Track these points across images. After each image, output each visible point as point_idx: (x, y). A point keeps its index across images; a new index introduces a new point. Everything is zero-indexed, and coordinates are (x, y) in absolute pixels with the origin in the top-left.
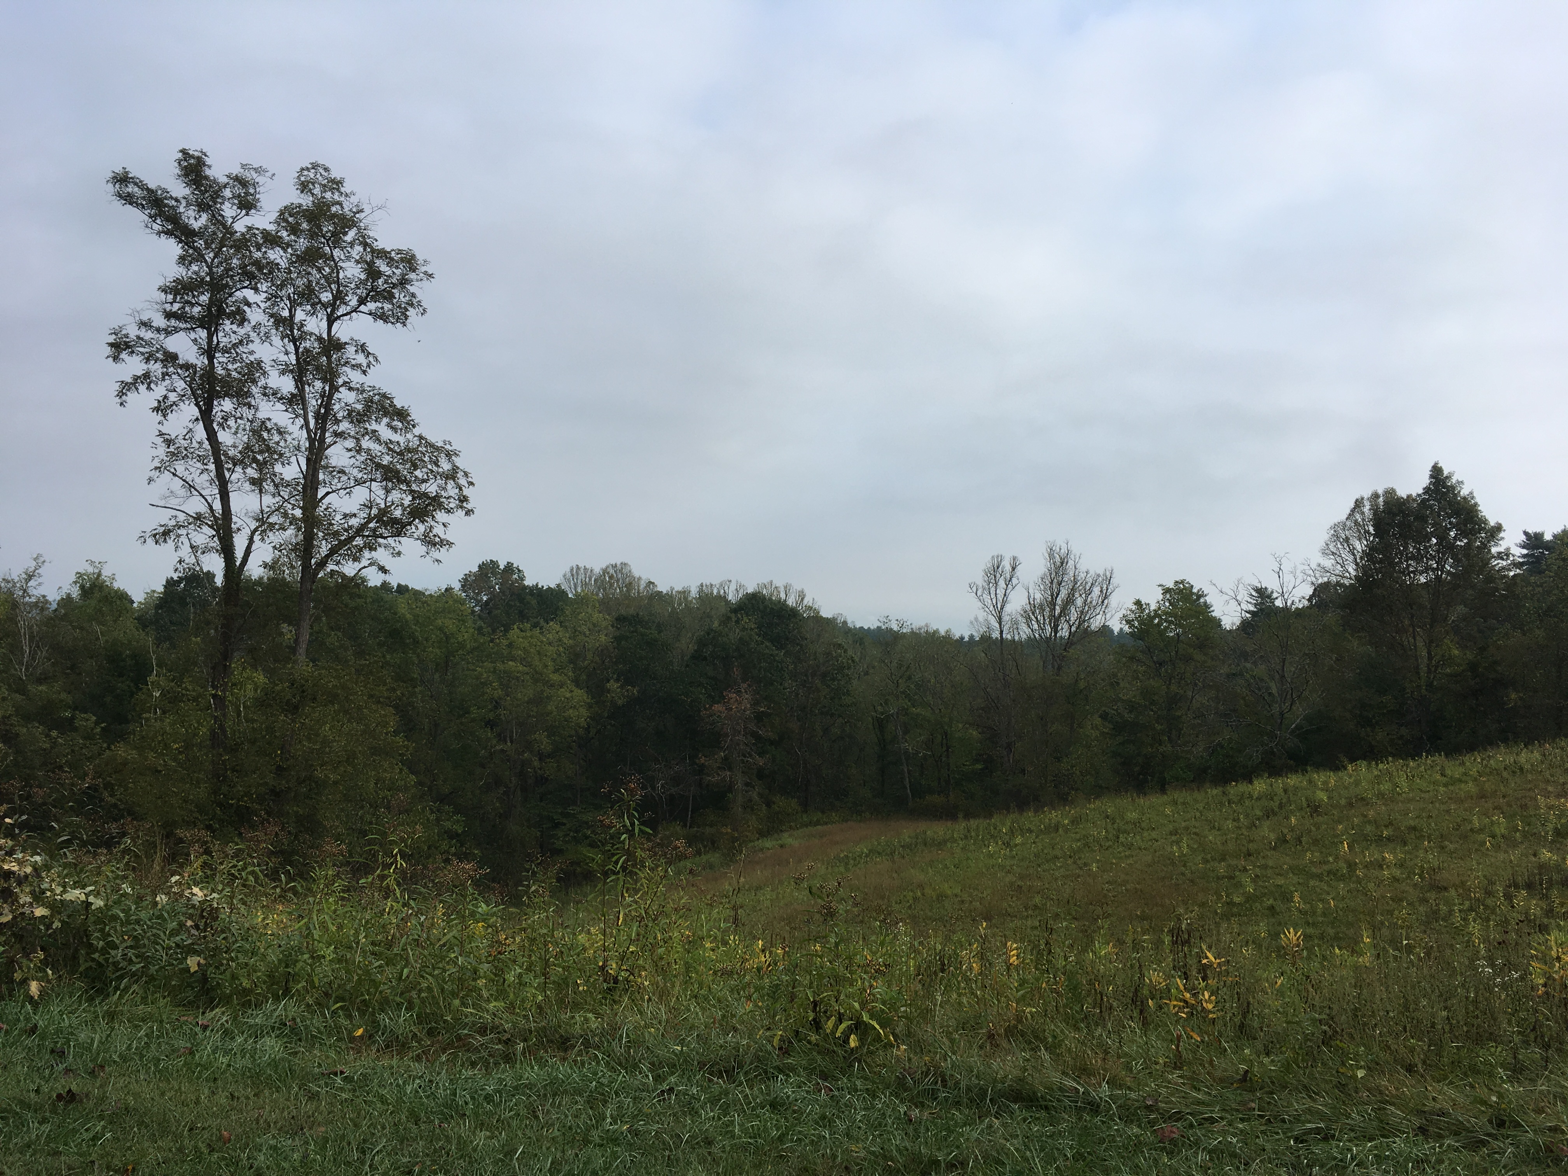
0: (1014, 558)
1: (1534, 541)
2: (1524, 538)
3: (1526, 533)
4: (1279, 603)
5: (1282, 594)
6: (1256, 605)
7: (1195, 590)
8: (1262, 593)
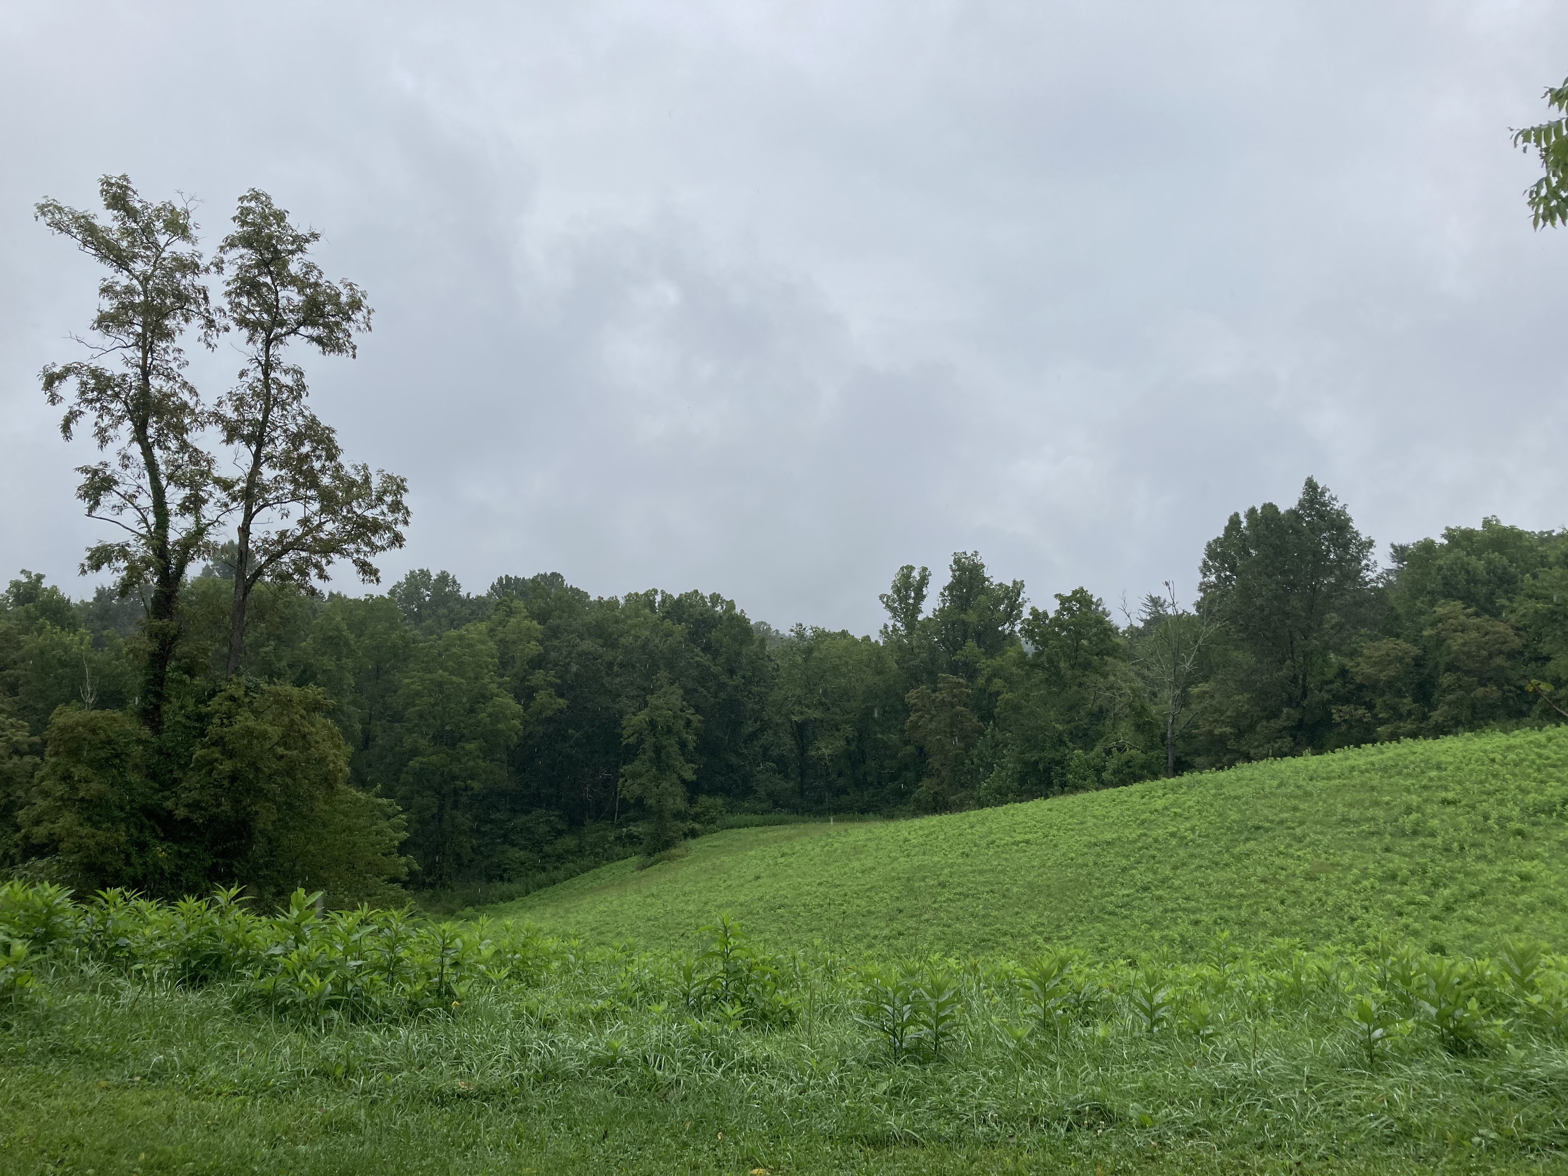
0: (925, 569)
1: (1400, 553)
2: (1391, 550)
3: (1393, 546)
4: (1170, 611)
5: (1173, 604)
6: (1150, 614)
7: (1094, 600)
8: (1155, 602)
